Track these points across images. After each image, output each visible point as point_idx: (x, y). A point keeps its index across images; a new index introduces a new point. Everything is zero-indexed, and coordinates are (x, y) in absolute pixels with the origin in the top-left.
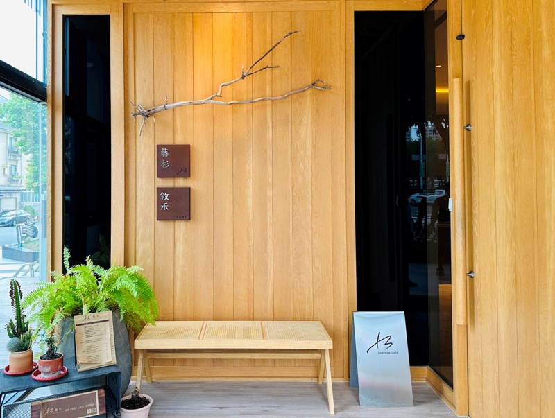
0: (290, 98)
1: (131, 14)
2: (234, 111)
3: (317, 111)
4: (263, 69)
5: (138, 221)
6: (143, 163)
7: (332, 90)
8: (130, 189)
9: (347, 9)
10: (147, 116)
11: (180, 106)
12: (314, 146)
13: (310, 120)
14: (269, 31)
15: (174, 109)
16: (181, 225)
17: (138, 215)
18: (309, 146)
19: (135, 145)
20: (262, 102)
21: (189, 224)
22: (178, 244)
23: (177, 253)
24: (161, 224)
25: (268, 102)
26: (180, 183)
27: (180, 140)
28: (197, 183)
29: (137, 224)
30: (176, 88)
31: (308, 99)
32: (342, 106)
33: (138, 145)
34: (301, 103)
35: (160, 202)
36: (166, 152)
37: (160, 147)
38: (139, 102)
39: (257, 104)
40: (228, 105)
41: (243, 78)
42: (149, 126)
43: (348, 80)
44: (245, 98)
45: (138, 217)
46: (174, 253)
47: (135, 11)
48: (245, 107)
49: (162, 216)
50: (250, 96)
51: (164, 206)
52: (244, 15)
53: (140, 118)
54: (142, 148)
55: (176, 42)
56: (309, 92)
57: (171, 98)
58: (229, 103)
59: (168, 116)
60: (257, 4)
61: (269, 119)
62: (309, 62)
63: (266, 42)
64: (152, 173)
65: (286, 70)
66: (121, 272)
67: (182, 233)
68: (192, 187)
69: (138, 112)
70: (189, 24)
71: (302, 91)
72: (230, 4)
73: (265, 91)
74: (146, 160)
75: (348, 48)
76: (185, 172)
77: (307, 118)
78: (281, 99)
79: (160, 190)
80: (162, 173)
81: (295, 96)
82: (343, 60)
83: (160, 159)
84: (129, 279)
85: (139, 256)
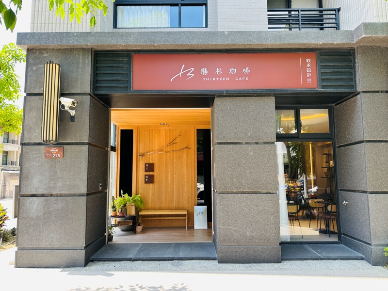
1: (139, 130)
2: (166, 154)
4: (173, 144)
5: (139, 184)
7: (191, 149)
8: (137, 175)
9: (195, 128)
13: (185, 157)
14: (175, 134)
15: (150, 154)
16: (151, 185)
17: (139, 182)
18: (185, 163)
19: (139, 163)
21: (153, 184)
22: (150, 190)
24: (146, 184)
25: (175, 152)
26: (151, 173)
27: (151, 162)
28: (156, 174)
30: (150, 148)
31: (185, 151)
32: (193, 153)
34: (183, 152)
35: (145, 178)
36: (147, 165)
37: (146, 164)
38: (140, 152)
41: (168, 146)
42: (143, 158)
43: (195, 147)
44: (168, 151)
46: (149, 192)
47: (140, 128)
48: (168, 153)
49: (146, 182)
50: (170, 150)
51: (147, 180)
52: (168, 130)
53: (141, 156)
54: (141, 164)
55: (150, 137)
56: (185, 149)
58: (164, 153)
59: (148, 156)
60: (172, 127)
61: (175, 156)
62: (185, 142)
63: (174, 137)
64: (144, 171)
65: (179, 144)
66: (135, 196)
67: (151, 187)
68: (154, 174)
70: (154, 132)
71: (183, 149)
72: (165, 127)
73: (174, 149)
74: (142, 167)
75: (195, 138)
76: (153, 171)
79: (145, 175)
80: (146, 171)
81: (181, 150)
82: (194, 141)
83: (146, 167)
84: (138, 198)
85: (140, 193)
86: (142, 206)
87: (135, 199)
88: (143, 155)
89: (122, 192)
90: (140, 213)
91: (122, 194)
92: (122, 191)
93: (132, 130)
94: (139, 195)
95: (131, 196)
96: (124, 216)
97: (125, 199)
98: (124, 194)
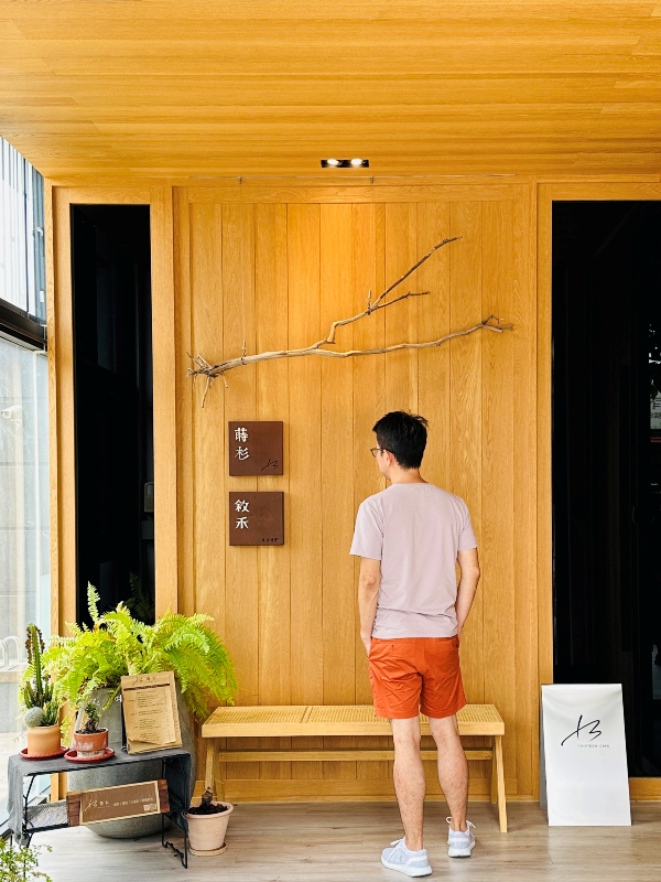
0: (447, 344)
1: (184, 205)
2: (355, 366)
3: (491, 367)
4: (403, 297)
5: (198, 546)
6: (206, 451)
7: (516, 332)
8: (185, 495)
9: (541, 198)
10: (214, 376)
11: (266, 359)
12: (486, 424)
13: (479, 381)
14: (412, 234)
15: (256, 363)
16: (269, 553)
17: (198, 536)
18: (478, 423)
19: (193, 422)
20: (402, 351)
21: (283, 551)
22: (264, 585)
23: (263, 598)
24: (235, 552)
25: (411, 351)
26: (268, 484)
27: (265, 414)
28: (295, 485)
29: (198, 552)
30: (260, 328)
31: (477, 347)
32: (531, 358)
33: (198, 423)
34: (465, 352)
35: (234, 516)
36: (242, 435)
37: (233, 426)
38: (199, 349)
39: (393, 354)
40: (344, 357)
41: (369, 313)
42: (216, 391)
43: (540, 316)
44: (373, 344)
45: (198, 541)
46: (259, 600)
47: (191, 199)
48: (373, 359)
49: (237, 538)
50: (381, 341)
51: (242, 523)
52: (372, 208)
53: (202, 377)
54: (205, 427)
55: (259, 252)
56: (478, 334)
57: (253, 344)
58: (346, 354)
59: (247, 375)
60: (393, 189)
61: (413, 379)
62: (479, 286)
63: (408, 253)
64: (221, 469)
65: (441, 298)
66: (176, 625)
67: (270, 567)
68: (286, 491)
69: (197, 368)
70: (280, 221)
71: (465, 334)
72: (348, 189)
73: (406, 332)
74: (210, 448)
75: (541, 263)
76: (275, 466)
77: (475, 377)
78: (431, 346)
79: (234, 497)
80: (237, 469)
81: (454, 342)
82: (533, 283)
83: (234, 444)
84: (189, 632)
85: (201, 603)
86: (217, 686)
87: (175, 640)
88: (214, 373)
89: (93, 596)
90: (209, 730)
91: (93, 611)
92: (91, 590)
93: (143, 211)
94: (200, 618)
95: (150, 621)
96: (108, 759)
97: (110, 643)
98: (105, 607)
